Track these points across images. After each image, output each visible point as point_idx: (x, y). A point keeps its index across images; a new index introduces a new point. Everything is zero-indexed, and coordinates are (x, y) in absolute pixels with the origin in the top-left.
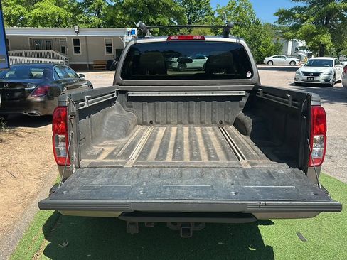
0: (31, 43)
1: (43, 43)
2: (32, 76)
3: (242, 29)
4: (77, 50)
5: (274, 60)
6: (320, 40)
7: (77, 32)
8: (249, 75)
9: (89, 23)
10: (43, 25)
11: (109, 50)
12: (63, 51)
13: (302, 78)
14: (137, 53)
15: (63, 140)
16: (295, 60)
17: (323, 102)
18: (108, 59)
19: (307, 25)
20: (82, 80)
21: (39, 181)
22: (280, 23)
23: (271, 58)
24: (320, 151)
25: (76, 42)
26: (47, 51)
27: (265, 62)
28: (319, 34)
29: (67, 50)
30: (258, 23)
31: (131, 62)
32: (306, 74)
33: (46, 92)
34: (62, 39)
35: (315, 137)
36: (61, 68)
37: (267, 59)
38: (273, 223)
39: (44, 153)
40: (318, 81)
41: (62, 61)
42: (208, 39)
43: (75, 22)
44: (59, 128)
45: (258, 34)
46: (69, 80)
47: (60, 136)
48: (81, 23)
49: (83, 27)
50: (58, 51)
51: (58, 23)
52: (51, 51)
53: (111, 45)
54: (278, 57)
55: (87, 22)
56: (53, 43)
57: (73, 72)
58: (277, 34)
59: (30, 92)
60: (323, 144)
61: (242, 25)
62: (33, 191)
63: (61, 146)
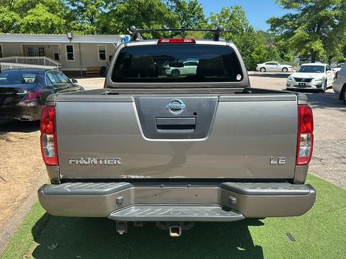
0: (24, 50)
1: (36, 50)
2: (24, 82)
3: (235, 36)
4: (70, 57)
5: (267, 66)
6: (313, 47)
7: (70, 39)
8: (239, 77)
9: (82, 30)
10: (35, 32)
11: (103, 56)
12: (57, 57)
13: (294, 84)
14: (127, 57)
15: (51, 140)
16: (287, 66)
17: (314, 108)
18: (101, 66)
19: (299, 32)
20: (74, 86)
21: (29, 184)
22: (272, 30)
23: (263, 65)
24: (307, 150)
25: (70, 48)
26: (40, 57)
27: (258, 68)
28: (311, 41)
29: (60, 56)
30: (250, 30)
31: (122, 66)
32: (297, 80)
33: (38, 97)
34: (56, 46)
35: (302, 136)
36: (54, 73)
37: (260, 66)
38: (263, 224)
39: (35, 157)
40: (310, 86)
41: (55, 67)
42: (198, 42)
43: (68, 29)
44: (47, 128)
45: (251, 41)
46: (61, 86)
47: (48, 136)
48: (75, 29)
49: (76, 33)
50: (51, 57)
51: (51, 30)
52: (44, 57)
53: (104, 51)
54: (271, 64)
55: (80, 29)
56: (47, 50)
57: (66, 78)
58: (269, 41)
59: (22, 97)
60: (310, 143)
61: (235, 33)
62: (23, 194)
63: (50, 147)
